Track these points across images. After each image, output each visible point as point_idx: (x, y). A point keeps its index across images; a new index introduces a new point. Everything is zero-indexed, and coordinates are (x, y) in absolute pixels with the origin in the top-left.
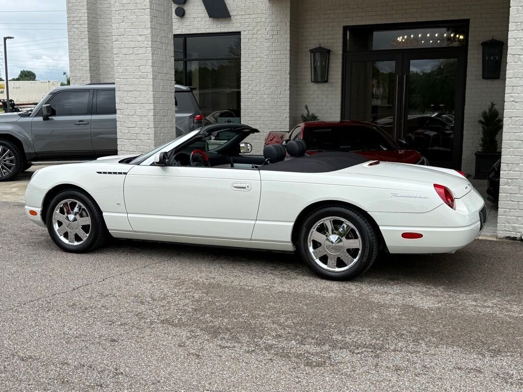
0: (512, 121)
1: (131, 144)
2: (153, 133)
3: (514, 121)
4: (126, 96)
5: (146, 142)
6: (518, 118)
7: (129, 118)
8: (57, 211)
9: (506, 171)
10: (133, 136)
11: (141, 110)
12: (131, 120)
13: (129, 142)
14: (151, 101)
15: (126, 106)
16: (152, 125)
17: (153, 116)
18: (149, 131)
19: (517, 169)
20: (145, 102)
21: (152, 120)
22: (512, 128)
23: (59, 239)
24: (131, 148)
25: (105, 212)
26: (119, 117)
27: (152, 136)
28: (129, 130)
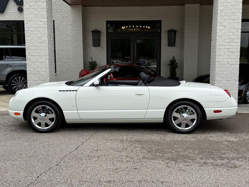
0: (219, 63)
1: (35, 77)
2: (49, 71)
3: (220, 63)
4: (32, 52)
5: (44, 75)
6: (221, 62)
7: (34, 63)
8: (33, 112)
9: (217, 84)
10: (37, 73)
11: (41, 59)
12: (35, 64)
13: (34, 75)
14: (47, 54)
15: (32, 57)
16: (48, 67)
17: (49, 62)
18: (46, 70)
19: (221, 83)
20: (44, 55)
21: (48, 64)
22: (219, 66)
23: (35, 126)
24: (35, 78)
25: (64, 110)
26: (28, 63)
27: (48, 72)
28: (34, 69)
